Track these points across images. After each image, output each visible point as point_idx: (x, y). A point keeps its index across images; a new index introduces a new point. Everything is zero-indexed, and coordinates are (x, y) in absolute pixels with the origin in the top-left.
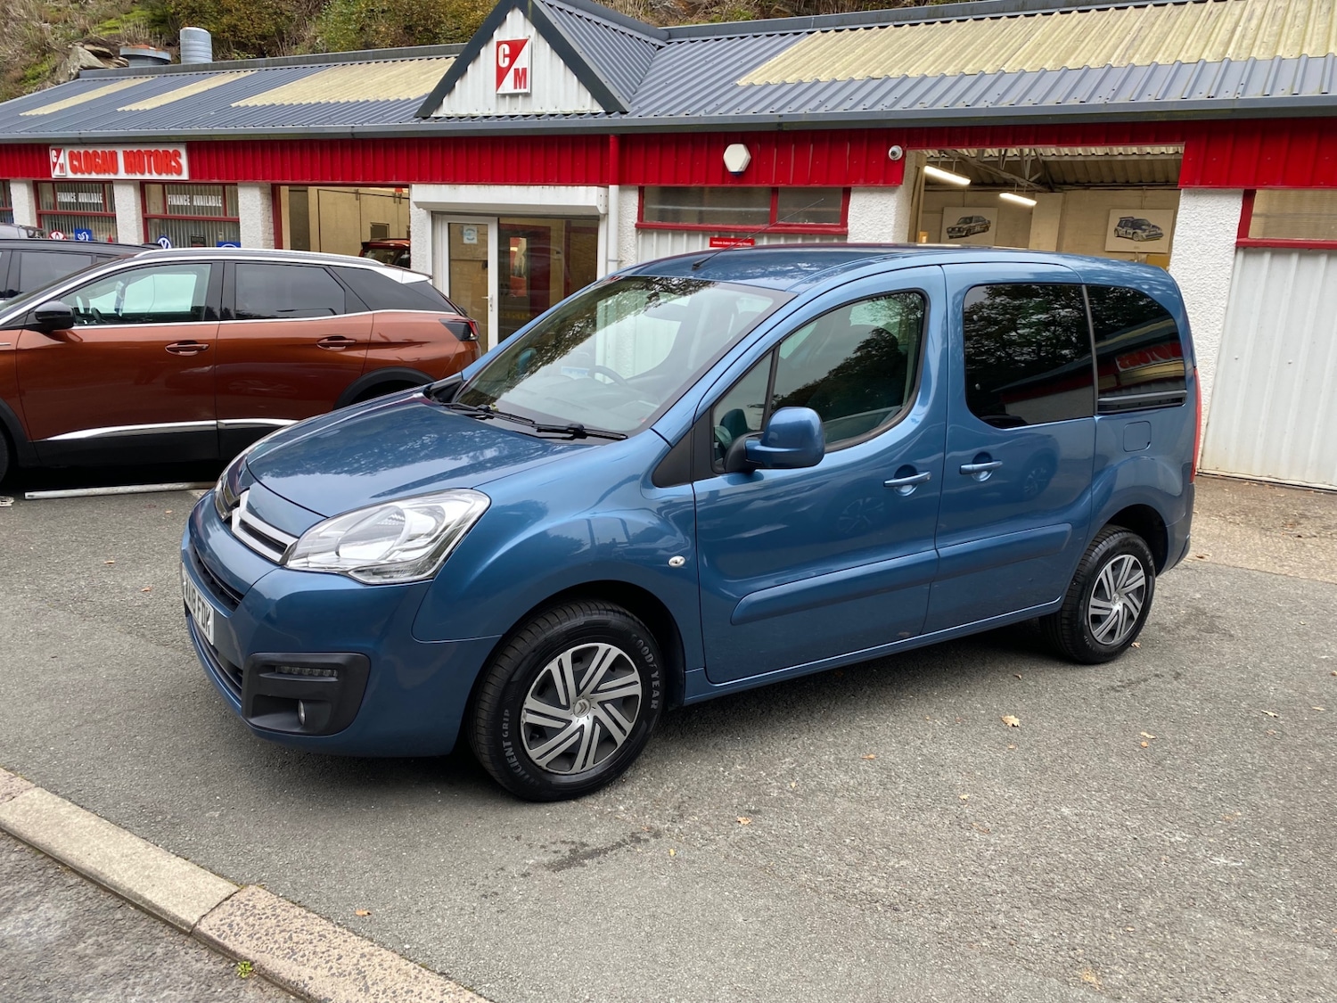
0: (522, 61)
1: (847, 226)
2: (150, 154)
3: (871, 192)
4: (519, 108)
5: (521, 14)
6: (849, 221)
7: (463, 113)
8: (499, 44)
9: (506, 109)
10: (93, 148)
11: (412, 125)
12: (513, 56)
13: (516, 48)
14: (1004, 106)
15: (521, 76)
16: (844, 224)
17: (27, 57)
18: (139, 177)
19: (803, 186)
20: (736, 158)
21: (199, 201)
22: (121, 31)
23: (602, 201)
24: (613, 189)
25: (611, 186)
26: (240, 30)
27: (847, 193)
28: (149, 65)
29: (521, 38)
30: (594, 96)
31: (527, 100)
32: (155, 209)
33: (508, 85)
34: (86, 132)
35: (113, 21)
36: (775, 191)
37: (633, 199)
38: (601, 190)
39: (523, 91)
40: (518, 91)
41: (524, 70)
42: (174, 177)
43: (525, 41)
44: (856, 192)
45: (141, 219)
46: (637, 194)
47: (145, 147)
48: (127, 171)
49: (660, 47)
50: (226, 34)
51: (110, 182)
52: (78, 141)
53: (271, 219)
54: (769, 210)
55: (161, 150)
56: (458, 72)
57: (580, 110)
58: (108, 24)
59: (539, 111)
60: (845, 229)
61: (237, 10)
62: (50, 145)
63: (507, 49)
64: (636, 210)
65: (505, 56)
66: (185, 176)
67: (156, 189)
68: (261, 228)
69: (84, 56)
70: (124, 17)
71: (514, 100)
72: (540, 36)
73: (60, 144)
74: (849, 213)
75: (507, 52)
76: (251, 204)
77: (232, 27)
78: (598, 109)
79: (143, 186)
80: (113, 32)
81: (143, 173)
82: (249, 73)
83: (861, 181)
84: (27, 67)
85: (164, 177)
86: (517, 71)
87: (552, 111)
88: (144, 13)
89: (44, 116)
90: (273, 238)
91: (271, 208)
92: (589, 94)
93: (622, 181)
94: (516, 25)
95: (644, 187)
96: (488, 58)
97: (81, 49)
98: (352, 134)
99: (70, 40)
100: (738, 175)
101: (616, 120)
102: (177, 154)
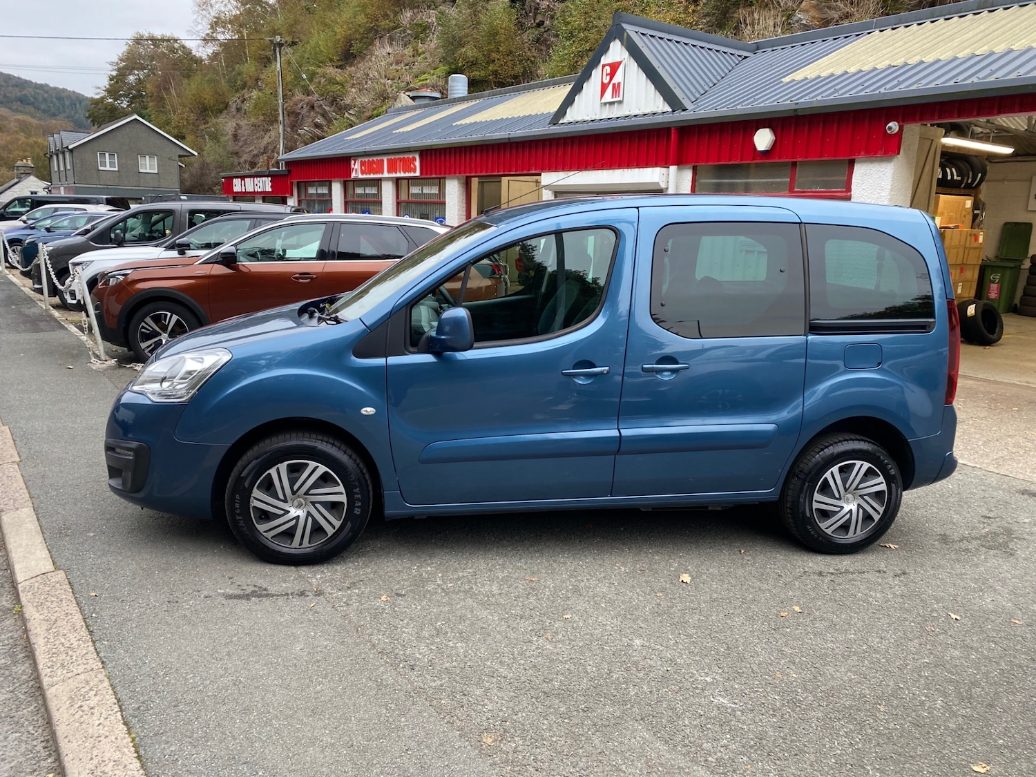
0: (618, 78)
1: (851, 192)
2: (400, 160)
3: (872, 162)
4: (615, 112)
5: (619, 42)
6: (852, 187)
7: (579, 119)
8: (604, 66)
9: (607, 113)
10: (371, 157)
11: (545, 129)
12: (612, 75)
13: (614, 67)
14: (992, 80)
15: (616, 88)
16: (849, 189)
17: (376, 103)
18: (394, 175)
19: (816, 159)
20: (763, 139)
21: (427, 190)
22: (428, 81)
23: (664, 178)
24: (673, 168)
25: (671, 167)
26: (500, 74)
27: (852, 164)
28: (426, 101)
29: (619, 60)
30: (665, 99)
31: (621, 105)
32: (404, 197)
33: (608, 97)
34: (368, 148)
35: (426, 75)
36: (794, 164)
37: (688, 175)
38: (664, 170)
39: (617, 99)
40: (614, 100)
41: (619, 84)
42: (412, 174)
43: (620, 62)
44: (859, 162)
45: (395, 203)
46: (691, 172)
47: (398, 156)
48: (389, 171)
49: (746, 57)
50: (491, 77)
51: (379, 180)
52: (364, 154)
53: (464, 201)
54: (789, 180)
55: (406, 156)
56: (577, 89)
57: (655, 110)
58: (423, 77)
59: (627, 113)
60: (849, 194)
61: (498, 59)
62: (352, 157)
63: (608, 68)
64: (690, 184)
65: (607, 75)
66: (418, 174)
67: (404, 183)
68: (457, 207)
69: (404, 99)
70: (432, 72)
71: (612, 106)
72: (631, 58)
73: (356, 156)
74: (853, 180)
75: (609, 72)
76: (453, 190)
77: (495, 71)
78: (668, 109)
79: (397, 181)
80: (424, 82)
81: (396, 173)
82: (478, 101)
83: (863, 153)
84: (374, 109)
85: (407, 175)
86: (614, 85)
87: (636, 112)
88: (445, 68)
89: (356, 139)
90: (465, 214)
91: (465, 194)
92: (662, 98)
93: (680, 162)
94: (616, 52)
95: (697, 166)
96: (597, 76)
97: (403, 95)
98: (509, 139)
99: (399, 89)
100: (765, 154)
101: (680, 116)
102: (414, 159)
